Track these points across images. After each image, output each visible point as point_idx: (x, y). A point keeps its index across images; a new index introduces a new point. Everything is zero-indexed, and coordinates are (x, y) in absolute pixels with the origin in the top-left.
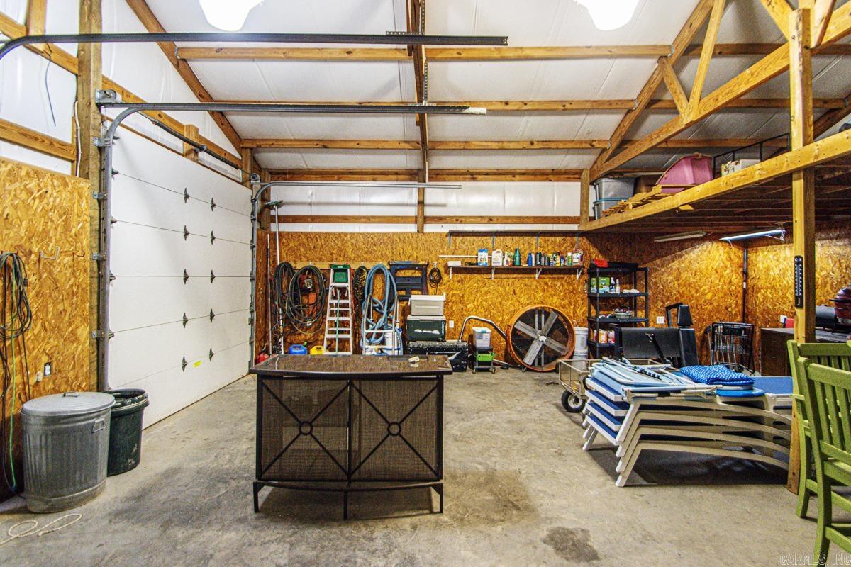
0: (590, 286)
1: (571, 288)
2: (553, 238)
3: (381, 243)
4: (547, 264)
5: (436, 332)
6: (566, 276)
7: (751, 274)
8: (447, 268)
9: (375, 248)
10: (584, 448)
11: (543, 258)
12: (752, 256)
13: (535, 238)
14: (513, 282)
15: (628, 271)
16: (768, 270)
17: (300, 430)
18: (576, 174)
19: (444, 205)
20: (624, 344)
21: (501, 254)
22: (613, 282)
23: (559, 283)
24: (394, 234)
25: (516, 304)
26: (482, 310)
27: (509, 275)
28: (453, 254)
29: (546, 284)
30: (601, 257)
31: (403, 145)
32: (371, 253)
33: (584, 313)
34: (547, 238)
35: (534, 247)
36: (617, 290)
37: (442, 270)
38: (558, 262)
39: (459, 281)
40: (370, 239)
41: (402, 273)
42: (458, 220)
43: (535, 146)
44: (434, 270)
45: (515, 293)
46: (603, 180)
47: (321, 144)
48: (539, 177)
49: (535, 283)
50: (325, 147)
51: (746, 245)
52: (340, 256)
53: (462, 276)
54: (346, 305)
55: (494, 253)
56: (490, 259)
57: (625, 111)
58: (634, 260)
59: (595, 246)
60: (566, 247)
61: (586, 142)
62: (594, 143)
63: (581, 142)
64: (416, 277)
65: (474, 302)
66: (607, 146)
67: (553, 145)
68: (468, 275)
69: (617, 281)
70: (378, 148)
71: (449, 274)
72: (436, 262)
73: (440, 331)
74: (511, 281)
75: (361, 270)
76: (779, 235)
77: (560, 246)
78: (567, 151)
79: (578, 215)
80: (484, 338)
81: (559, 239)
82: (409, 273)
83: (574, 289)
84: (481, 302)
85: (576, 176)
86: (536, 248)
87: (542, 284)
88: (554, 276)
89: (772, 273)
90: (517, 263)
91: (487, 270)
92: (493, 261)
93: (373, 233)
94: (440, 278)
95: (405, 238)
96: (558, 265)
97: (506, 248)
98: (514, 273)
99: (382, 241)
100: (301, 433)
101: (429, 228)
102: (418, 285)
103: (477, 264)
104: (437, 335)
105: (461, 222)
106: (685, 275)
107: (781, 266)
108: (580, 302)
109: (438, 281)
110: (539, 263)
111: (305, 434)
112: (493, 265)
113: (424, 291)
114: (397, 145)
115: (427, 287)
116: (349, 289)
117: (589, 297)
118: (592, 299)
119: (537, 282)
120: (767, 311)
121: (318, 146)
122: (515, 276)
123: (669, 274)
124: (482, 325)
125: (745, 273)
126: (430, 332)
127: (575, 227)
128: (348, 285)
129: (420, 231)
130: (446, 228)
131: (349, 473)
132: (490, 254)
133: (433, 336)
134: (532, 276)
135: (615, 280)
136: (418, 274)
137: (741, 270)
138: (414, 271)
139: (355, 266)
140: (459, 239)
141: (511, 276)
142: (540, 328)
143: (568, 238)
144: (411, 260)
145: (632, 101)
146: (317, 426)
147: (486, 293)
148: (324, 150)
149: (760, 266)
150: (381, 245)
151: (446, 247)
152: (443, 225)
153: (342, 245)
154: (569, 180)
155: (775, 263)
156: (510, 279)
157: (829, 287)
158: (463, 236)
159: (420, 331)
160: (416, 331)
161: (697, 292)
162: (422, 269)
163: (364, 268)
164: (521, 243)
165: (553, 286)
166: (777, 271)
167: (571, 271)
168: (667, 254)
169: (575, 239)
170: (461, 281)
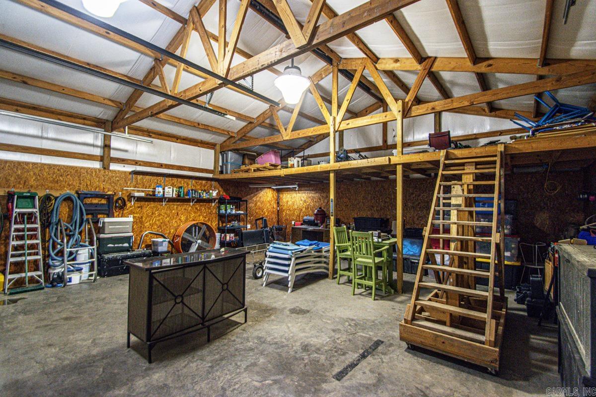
0: (220, 209)
1: (210, 211)
2: (201, 181)
3: (68, 175)
4: (198, 197)
5: (126, 245)
6: (207, 204)
7: (281, 203)
8: (130, 197)
9: (61, 178)
10: (264, 285)
11: (196, 193)
12: (281, 196)
13: (191, 180)
14: (177, 208)
15: (237, 202)
16: (287, 202)
17: (175, 302)
18: (212, 145)
19: (126, 151)
20: (243, 240)
21: (171, 189)
22: (232, 207)
23: (204, 208)
24: (82, 168)
25: (178, 222)
26: (156, 227)
27: (174, 203)
28: (135, 188)
29: (196, 209)
30: (224, 194)
31: (106, 102)
32: (57, 182)
33: (216, 225)
34: (197, 181)
35: (190, 186)
36: (234, 212)
37: (126, 198)
38: (205, 196)
39: (139, 207)
40: (56, 171)
41: (88, 201)
42: (136, 163)
43: (200, 127)
44: (119, 199)
45: (178, 215)
46: (230, 152)
47: (19, 79)
48: (192, 143)
49: (190, 208)
50: (25, 83)
51: (278, 191)
52: (19, 183)
53: (142, 203)
54: (35, 229)
55: (166, 188)
56: (164, 192)
57: (248, 122)
58: (239, 196)
59: (222, 187)
60: (208, 187)
61: (226, 131)
62: (230, 132)
63: (224, 130)
64: (103, 204)
65: (150, 221)
66: (235, 135)
67: (210, 128)
68: (146, 203)
69: (234, 207)
70: (84, 99)
71: (131, 201)
72: (120, 193)
73: (129, 244)
74: (176, 206)
75: (48, 198)
76: (296, 188)
77: (205, 186)
78: (215, 133)
79: (213, 169)
80: (164, 245)
81: (204, 182)
82: (95, 201)
83: (211, 211)
84: (155, 221)
85: (212, 147)
86: (191, 187)
87: (194, 209)
88: (201, 204)
89: (289, 203)
90: (182, 196)
91: (160, 200)
92: (166, 193)
93: (59, 166)
94: (125, 204)
95: (92, 172)
96: (204, 197)
97: (173, 185)
98: (177, 202)
99: (69, 173)
100: (176, 303)
101: (114, 167)
102: (105, 210)
103: (154, 195)
104: (127, 247)
105: (140, 165)
106: (258, 204)
107: (292, 201)
108: (214, 219)
109: (123, 207)
110: (194, 196)
111: (179, 303)
112: (166, 196)
113: (109, 215)
114: (101, 100)
115: (113, 212)
116: (38, 214)
117: (218, 216)
118: (221, 217)
119: (192, 207)
120: (287, 219)
121: (15, 80)
122: (178, 203)
123: (253, 203)
124: (155, 237)
125: (278, 203)
126: (121, 245)
127: (211, 176)
128: (36, 210)
129: (106, 168)
130: (129, 168)
131: (203, 318)
132: (164, 189)
133: (124, 249)
134: (189, 204)
135: (233, 206)
136: (104, 201)
137: (277, 202)
138: (100, 199)
139: (41, 193)
140: (140, 177)
141: (176, 203)
142: (195, 236)
143: (209, 182)
144: (97, 190)
145: (253, 118)
146: (185, 296)
147: (160, 215)
148: (22, 85)
149: (284, 200)
150: (69, 177)
151: (129, 182)
152: (125, 165)
153: (21, 173)
154: (208, 148)
155: (290, 199)
156: (175, 206)
157: (309, 209)
158: (143, 175)
159: (113, 245)
160: (108, 245)
161: (262, 212)
162: (109, 198)
163: (52, 195)
164: (183, 183)
165: (200, 210)
166: (291, 203)
167: (209, 201)
168: (252, 193)
169: (213, 182)
170: (141, 207)
